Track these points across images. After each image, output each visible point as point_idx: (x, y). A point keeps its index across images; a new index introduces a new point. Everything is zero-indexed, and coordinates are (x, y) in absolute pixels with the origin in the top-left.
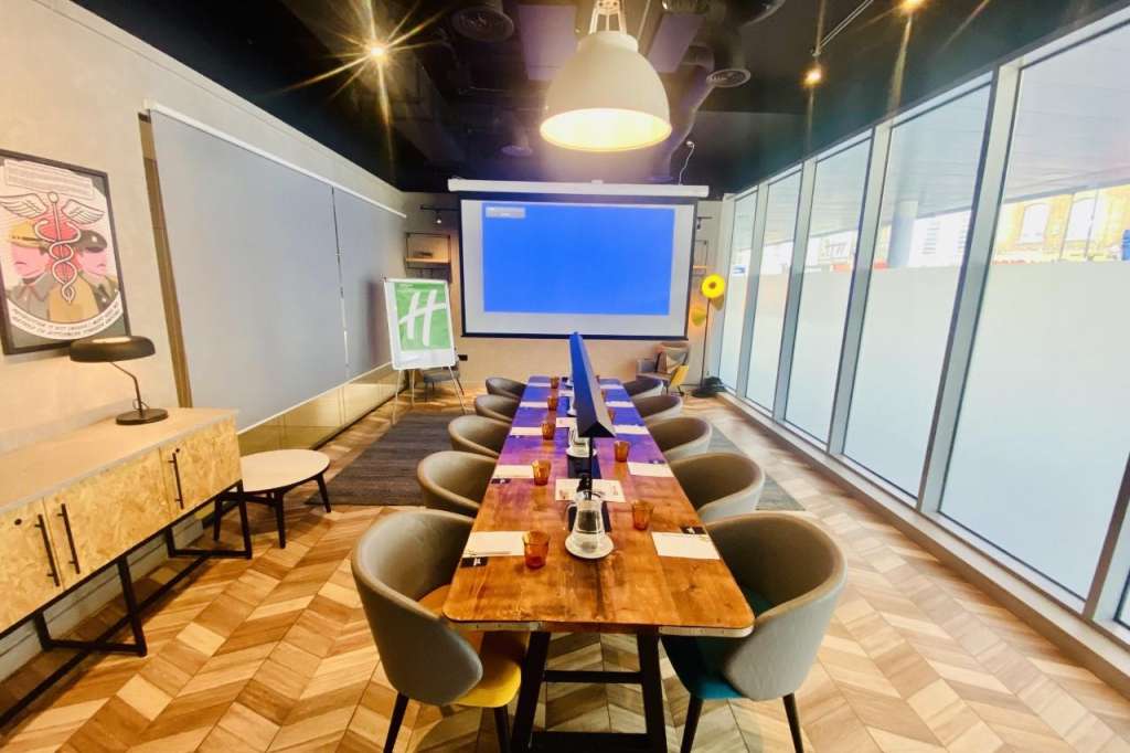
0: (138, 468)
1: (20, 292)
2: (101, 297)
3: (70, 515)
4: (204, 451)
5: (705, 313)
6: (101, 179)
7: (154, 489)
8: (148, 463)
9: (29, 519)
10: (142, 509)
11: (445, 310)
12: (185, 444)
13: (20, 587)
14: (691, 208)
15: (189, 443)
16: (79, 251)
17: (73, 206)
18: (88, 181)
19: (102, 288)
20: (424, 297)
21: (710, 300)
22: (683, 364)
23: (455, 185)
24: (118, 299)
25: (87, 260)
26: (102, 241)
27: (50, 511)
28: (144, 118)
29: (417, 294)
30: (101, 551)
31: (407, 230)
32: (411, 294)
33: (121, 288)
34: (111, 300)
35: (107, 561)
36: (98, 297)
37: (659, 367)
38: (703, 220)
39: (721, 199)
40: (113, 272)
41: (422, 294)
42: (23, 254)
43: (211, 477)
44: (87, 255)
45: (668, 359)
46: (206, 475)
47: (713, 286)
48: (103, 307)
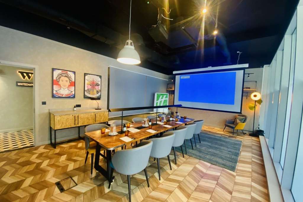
0: (90, 114)
1: (87, 90)
2: (98, 92)
3: (79, 117)
4: (102, 115)
5: (254, 106)
6: (100, 77)
7: (92, 118)
8: (92, 114)
9: (74, 116)
10: (90, 120)
11: (167, 100)
12: (98, 113)
13: (71, 123)
14: (242, 71)
15: (99, 113)
16: (96, 86)
17: (96, 80)
18: (99, 77)
19: (98, 91)
20: (163, 97)
21: (256, 101)
22: (243, 123)
23: (174, 72)
24: (100, 93)
25: (97, 87)
26: (99, 85)
27: (77, 116)
28: (109, 68)
29: (161, 96)
30: (82, 123)
31: (168, 83)
32: (160, 96)
33: (101, 91)
34: (99, 93)
35: (83, 125)
36: (97, 92)
37: (235, 122)
38: (250, 74)
39: (263, 67)
40: (100, 89)
41: (162, 96)
42: (88, 86)
43: (102, 119)
44: (97, 86)
45: (238, 120)
46: (101, 119)
47: (255, 96)
48: (97, 93)
